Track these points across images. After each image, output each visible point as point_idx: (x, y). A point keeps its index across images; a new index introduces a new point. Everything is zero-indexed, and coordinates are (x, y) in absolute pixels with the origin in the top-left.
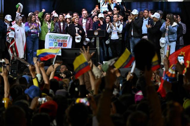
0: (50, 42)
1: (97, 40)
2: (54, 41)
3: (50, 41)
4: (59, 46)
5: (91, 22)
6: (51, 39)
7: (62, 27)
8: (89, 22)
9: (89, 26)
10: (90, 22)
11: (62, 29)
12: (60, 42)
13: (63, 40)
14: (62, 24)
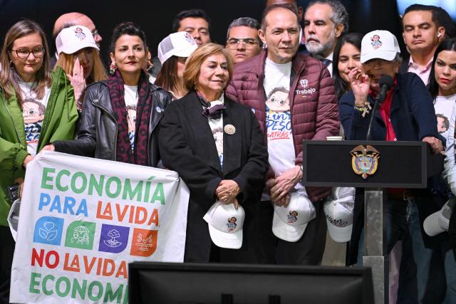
0: (46, 212)
1: (369, 211)
2: (75, 209)
3: (42, 205)
4: (103, 248)
5: (323, 91)
6: (52, 193)
7: (132, 115)
8: (312, 91)
9: (314, 119)
10: (318, 87)
11: (132, 127)
12: (115, 222)
13: (136, 204)
14: (131, 97)
